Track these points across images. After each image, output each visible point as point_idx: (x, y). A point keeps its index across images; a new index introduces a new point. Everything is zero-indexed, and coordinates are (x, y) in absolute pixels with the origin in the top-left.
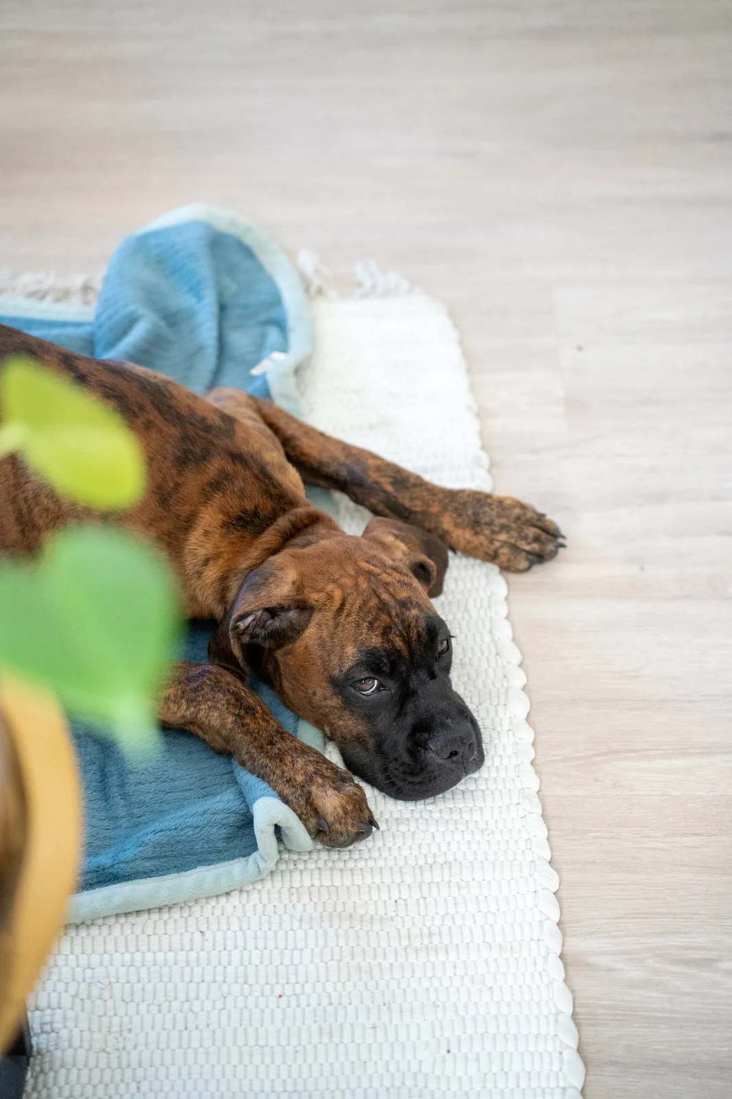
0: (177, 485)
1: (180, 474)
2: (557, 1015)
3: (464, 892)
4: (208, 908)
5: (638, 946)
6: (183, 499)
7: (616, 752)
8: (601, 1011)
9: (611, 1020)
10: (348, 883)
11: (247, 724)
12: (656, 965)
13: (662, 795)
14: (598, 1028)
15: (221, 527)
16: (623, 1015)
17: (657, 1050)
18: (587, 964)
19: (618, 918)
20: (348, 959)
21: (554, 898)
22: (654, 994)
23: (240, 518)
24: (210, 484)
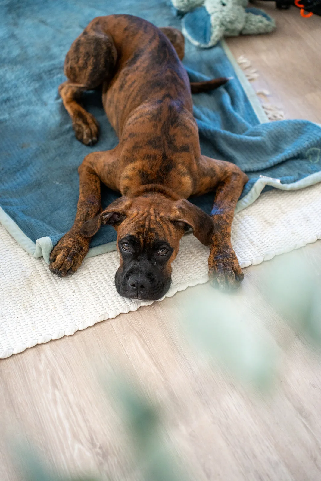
0: (142, 147)
1: (145, 145)
2: (12, 349)
3: (53, 310)
4: (18, 249)
5: (54, 365)
6: (138, 152)
7: (141, 336)
8: (21, 362)
9: (19, 365)
10: (43, 279)
11: (79, 223)
12: (48, 373)
13: (127, 355)
14: (13, 363)
15: (138, 171)
16: (22, 369)
17: (11, 381)
18: (39, 354)
19: (64, 357)
20: (12, 288)
21: (63, 335)
22: (35, 375)
23: (143, 173)
24: (148, 155)
